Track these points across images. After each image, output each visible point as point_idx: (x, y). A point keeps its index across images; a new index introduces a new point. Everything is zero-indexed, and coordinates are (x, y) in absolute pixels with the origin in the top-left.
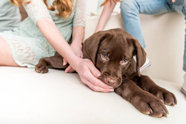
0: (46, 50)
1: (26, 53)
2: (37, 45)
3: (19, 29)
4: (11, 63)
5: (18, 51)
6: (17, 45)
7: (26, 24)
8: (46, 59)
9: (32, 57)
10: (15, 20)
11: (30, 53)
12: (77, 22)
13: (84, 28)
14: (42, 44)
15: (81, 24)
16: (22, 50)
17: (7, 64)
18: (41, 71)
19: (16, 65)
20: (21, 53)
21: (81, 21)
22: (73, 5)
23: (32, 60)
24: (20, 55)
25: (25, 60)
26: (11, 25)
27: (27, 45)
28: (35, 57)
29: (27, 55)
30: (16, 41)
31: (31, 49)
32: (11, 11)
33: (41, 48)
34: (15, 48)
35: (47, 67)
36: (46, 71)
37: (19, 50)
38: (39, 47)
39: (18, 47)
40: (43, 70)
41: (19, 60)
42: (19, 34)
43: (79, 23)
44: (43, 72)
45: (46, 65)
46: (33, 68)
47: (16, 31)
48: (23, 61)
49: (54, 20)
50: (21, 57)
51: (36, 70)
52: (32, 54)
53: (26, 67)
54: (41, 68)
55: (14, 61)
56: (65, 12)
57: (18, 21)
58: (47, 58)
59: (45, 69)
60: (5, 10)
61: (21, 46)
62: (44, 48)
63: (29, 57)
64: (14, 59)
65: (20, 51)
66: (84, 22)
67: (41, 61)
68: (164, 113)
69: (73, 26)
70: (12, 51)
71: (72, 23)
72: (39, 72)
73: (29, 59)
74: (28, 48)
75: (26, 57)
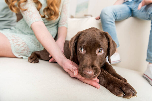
0: (37, 45)
1: (22, 47)
2: (31, 41)
3: (15, 28)
4: (10, 54)
5: (16, 46)
6: (15, 41)
7: (21, 24)
8: (37, 53)
9: (26, 50)
10: (12, 21)
11: (25, 47)
12: (62, 24)
13: (67, 28)
14: (34, 40)
15: (65, 26)
16: (19, 45)
17: (7, 55)
18: (33, 61)
19: (13, 56)
20: (18, 47)
21: (65, 23)
22: (59, 11)
23: (26, 53)
24: (17, 49)
25: (21, 52)
26: (9, 24)
27: (23, 41)
28: (29, 50)
29: (23, 48)
30: (15, 37)
31: (26, 44)
32: (9, 13)
33: (34, 43)
34: (14, 43)
35: (38, 58)
36: (37, 62)
37: (17, 44)
38: (32, 43)
39: (16, 42)
40: (34, 60)
41: (17, 53)
42: (16, 32)
43: (63, 24)
44: (35, 62)
45: (37, 57)
46: (27, 59)
47: (13, 29)
48: (19, 53)
49: (44, 23)
50: (17, 50)
51: (29, 60)
52: (26, 48)
53: (22, 58)
54: (33, 59)
55: (13, 53)
56: (53, 17)
57: (14, 21)
58: (38, 51)
59: (36, 60)
60: (4, 13)
61: (18, 41)
62: (36, 43)
63: (24, 50)
64: (13, 52)
65: (17, 46)
66: (67, 23)
67: (33, 53)
68: (133, 93)
69: (59, 27)
70: (11, 45)
71: (58, 24)
72: (31, 62)
73: (24, 52)
74: (24, 44)
75: (22, 50)
